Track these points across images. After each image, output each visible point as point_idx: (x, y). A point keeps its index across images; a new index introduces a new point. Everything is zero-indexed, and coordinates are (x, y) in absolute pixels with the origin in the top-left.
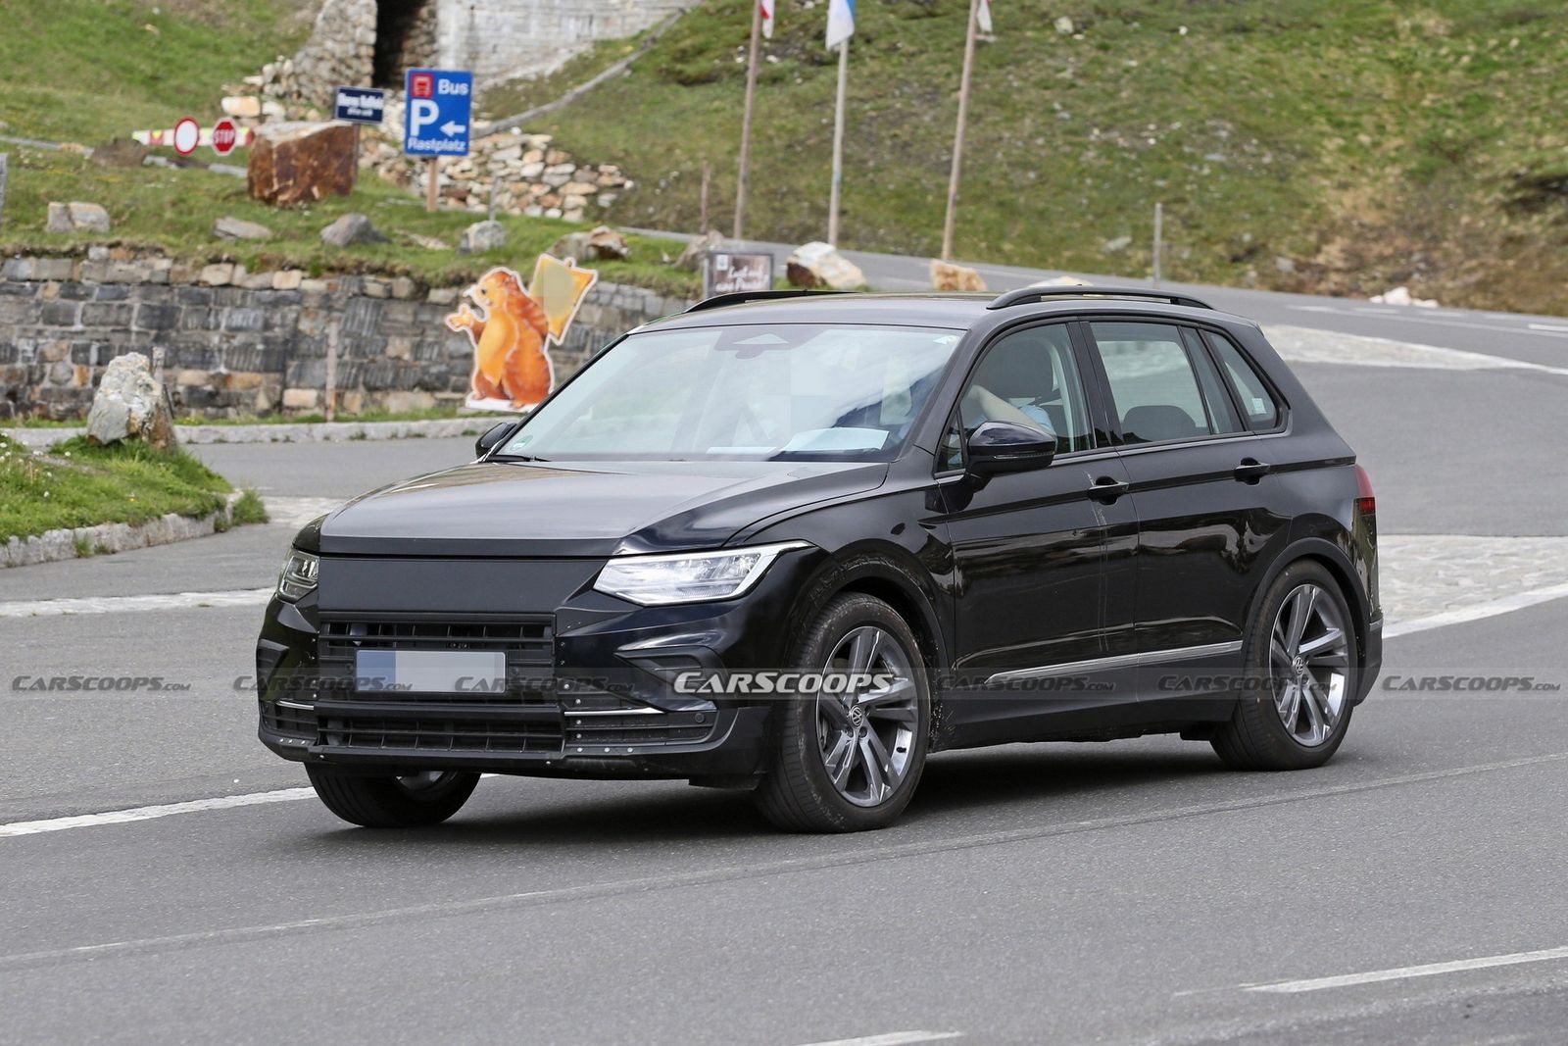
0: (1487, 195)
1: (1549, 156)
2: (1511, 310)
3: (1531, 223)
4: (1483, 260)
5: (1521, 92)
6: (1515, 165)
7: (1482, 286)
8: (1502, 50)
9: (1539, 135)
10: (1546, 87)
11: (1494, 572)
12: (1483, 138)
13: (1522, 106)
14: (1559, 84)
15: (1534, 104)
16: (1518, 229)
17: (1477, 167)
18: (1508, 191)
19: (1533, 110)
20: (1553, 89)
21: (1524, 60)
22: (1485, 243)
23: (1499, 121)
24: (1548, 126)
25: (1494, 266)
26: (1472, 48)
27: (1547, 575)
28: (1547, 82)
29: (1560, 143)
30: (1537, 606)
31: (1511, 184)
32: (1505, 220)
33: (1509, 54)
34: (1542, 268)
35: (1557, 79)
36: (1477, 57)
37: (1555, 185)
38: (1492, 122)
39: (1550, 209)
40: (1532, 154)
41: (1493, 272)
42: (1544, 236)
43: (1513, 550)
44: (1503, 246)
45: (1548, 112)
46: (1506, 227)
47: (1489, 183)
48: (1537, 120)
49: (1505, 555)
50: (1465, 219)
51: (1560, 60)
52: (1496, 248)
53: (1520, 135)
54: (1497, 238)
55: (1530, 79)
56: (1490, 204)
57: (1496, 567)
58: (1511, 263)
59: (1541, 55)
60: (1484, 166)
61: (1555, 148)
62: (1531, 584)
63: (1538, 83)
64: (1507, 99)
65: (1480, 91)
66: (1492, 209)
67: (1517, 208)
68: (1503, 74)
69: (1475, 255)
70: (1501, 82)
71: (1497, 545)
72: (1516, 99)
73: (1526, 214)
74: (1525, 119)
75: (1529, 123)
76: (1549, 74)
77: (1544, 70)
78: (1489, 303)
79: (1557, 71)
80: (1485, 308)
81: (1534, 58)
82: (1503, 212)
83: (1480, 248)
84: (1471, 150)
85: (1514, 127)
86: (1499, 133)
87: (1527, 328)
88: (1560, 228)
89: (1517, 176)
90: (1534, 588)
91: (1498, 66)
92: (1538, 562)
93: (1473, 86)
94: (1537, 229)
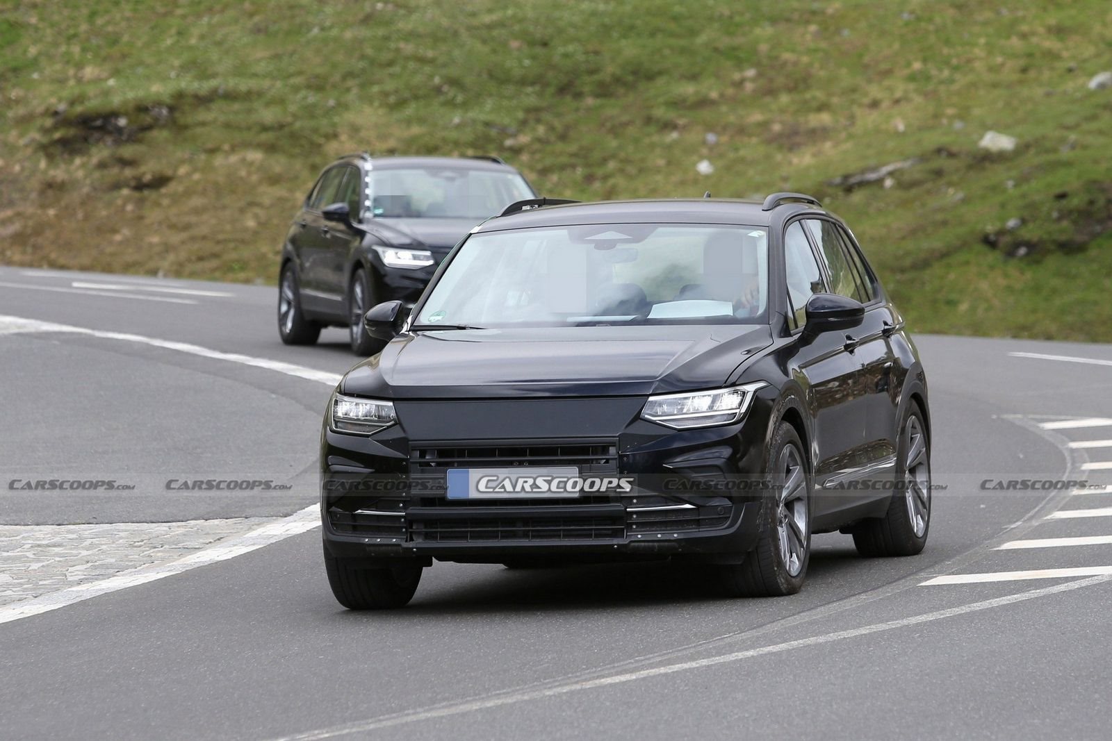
0: (21, 135)
1: (91, 91)
2: (54, 265)
3: (73, 167)
4: (20, 209)
5: (56, 18)
6: (53, 100)
7: (19, 239)
9: (80, 66)
10: (85, 11)
11: (35, 566)
12: (15, 70)
13: (59, 33)
14: (100, 8)
15: (72, 32)
16: (59, 173)
17: (9, 103)
18: (45, 131)
19: (71, 38)
20: (93, 15)
22: (22, 190)
23: (33, 51)
24: (89, 56)
25: (32, 217)
27: (95, 568)
28: (86, 6)
29: (104, 75)
30: (84, 603)
31: (49, 122)
32: (43, 164)
34: (87, 218)
35: (97, 3)
37: (99, 123)
38: (25, 52)
39: (94, 150)
40: (71, 90)
41: (30, 223)
42: (88, 181)
43: (57, 539)
44: (42, 193)
45: (88, 40)
46: (45, 172)
47: (24, 122)
48: (76, 49)
49: (48, 546)
52: (34, 196)
53: (58, 67)
54: (35, 183)
56: (26, 146)
57: (39, 561)
58: (51, 212)
60: (18, 101)
61: (97, 80)
62: (77, 578)
63: (76, 7)
64: (41, 25)
65: (11, 16)
66: (29, 151)
67: (57, 150)
69: (11, 203)
70: (34, 6)
71: (38, 535)
72: (52, 25)
73: (67, 156)
74: (63, 48)
75: (68, 53)
78: (28, 258)
80: (23, 265)
82: (41, 154)
83: (16, 196)
84: (3, 84)
85: (50, 58)
86: (34, 63)
87: (71, 287)
88: (106, 172)
89: (56, 113)
90: (80, 582)
92: (85, 553)
94: (80, 174)
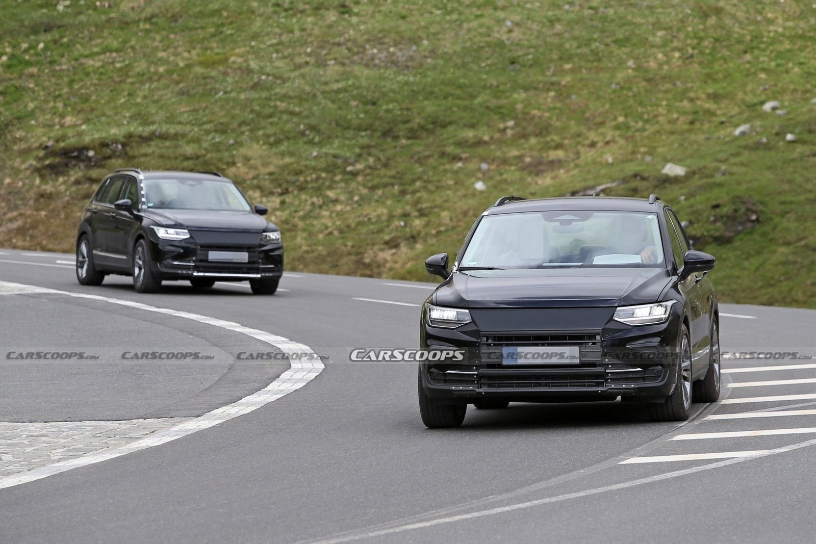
0: (23, 162)
1: (70, 133)
2: (44, 249)
3: (58, 183)
4: (22, 211)
5: (47, 83)
6: (45, 139)
7: (21, 231)
8: (32, 52)
9: (62, 116)
10: (66, 79)
11: (29, 449)
12: (19, 118)
13: (49, 94)
14: (76, 77)
15: (57, 93)
16: (48, 188)
17: (15, 141)
18: (39, 159)
19: (56, 98)
20: (72, 82)
21: (48, 60)
22: (23, 199)
23: (31, 106)
24: (69, 109)
25: (29, 216)
26: (8, 50)
27: (70, 451)
28: (67, 76)
29: (79, 122)
30: (61, 474)
31: (41, 153)
32: (37, 181)
33: (37, 54)
34: (67, 217)
35: (74, 74)
36: (12, 56)
37: (75, 154)
38: (26, 106)
39: (72, 172)
40: (57, 131)
41: (29, 220)
42: (68, 193)
43: (44, 432)
44: (37, 200)
45: (68, 99)
46: (39, 187)
47: (25, 153)
48: (60, 105)
49: (38, 436)
50: (7, 181)
51: (76, 60)
52: (31, 202)
53: (48, 117)
54: (32, 194)
55: (54, 73)
56: (26, 169)
57: (31, 446)
58: (43, 213)
59: (63, 56)
60: (21, 140)
61: (75, 126)
62: (57, 458)
63: (60, 77)
64: (36, 89)
65: (16, 83)
66: (28, 172)
67: (46, 172)
68: (34, 70)
69: (16, 208)
70: (32, 76)
71: (31, 429)
72: (44, 89)
73: (53, 176)
74: (51, 104)
75: (54, 107)
76: (68, 70)
77: (64, 67)
78: (27, 244)
79: (74, 68)
80: (24, 248)
81: (56, 58)
82: (36, 174)
83: (19, 202)
84: (10, 128)
85: (43, 110)
86: (32, 114)
87: (56, 263)
88: (80, 187)
89: (46, 147)
90: (59, 460)
91: (29, 64)
92: (63, 441)
93: (11, 79)
94: (63, 188)
